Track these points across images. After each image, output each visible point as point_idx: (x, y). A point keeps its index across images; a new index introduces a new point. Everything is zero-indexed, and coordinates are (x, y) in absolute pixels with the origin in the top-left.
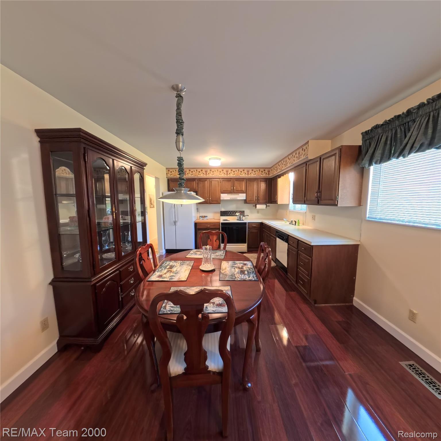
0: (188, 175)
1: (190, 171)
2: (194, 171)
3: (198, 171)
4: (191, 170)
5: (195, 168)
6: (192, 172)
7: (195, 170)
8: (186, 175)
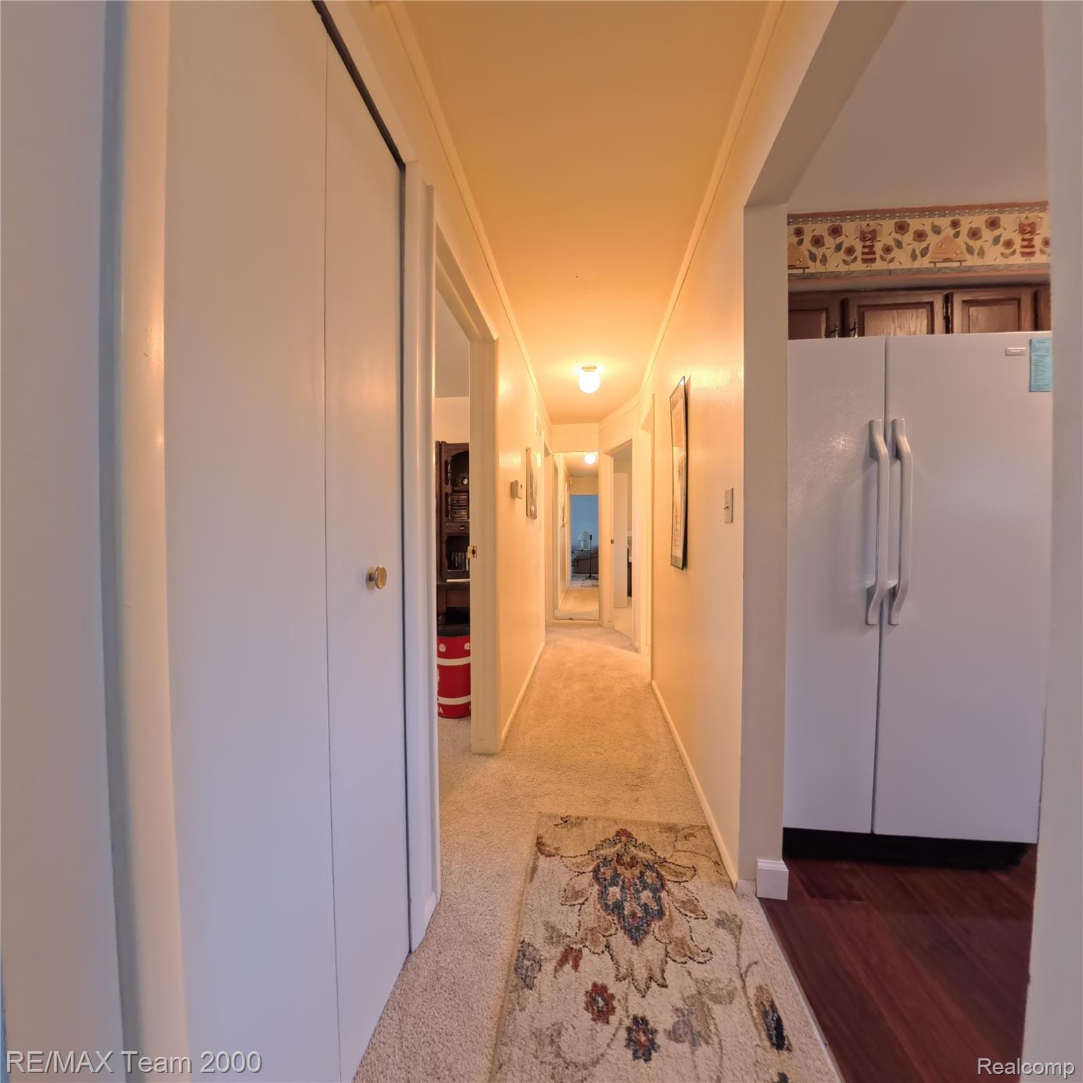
0: (892, 260)
1: (902, 228)
2: (937, 230)
3: (964, 229)
4: (915, 224)
5: (941, 211)
6: (920, 236)
7: (944, 222)
8: (874, 260)
